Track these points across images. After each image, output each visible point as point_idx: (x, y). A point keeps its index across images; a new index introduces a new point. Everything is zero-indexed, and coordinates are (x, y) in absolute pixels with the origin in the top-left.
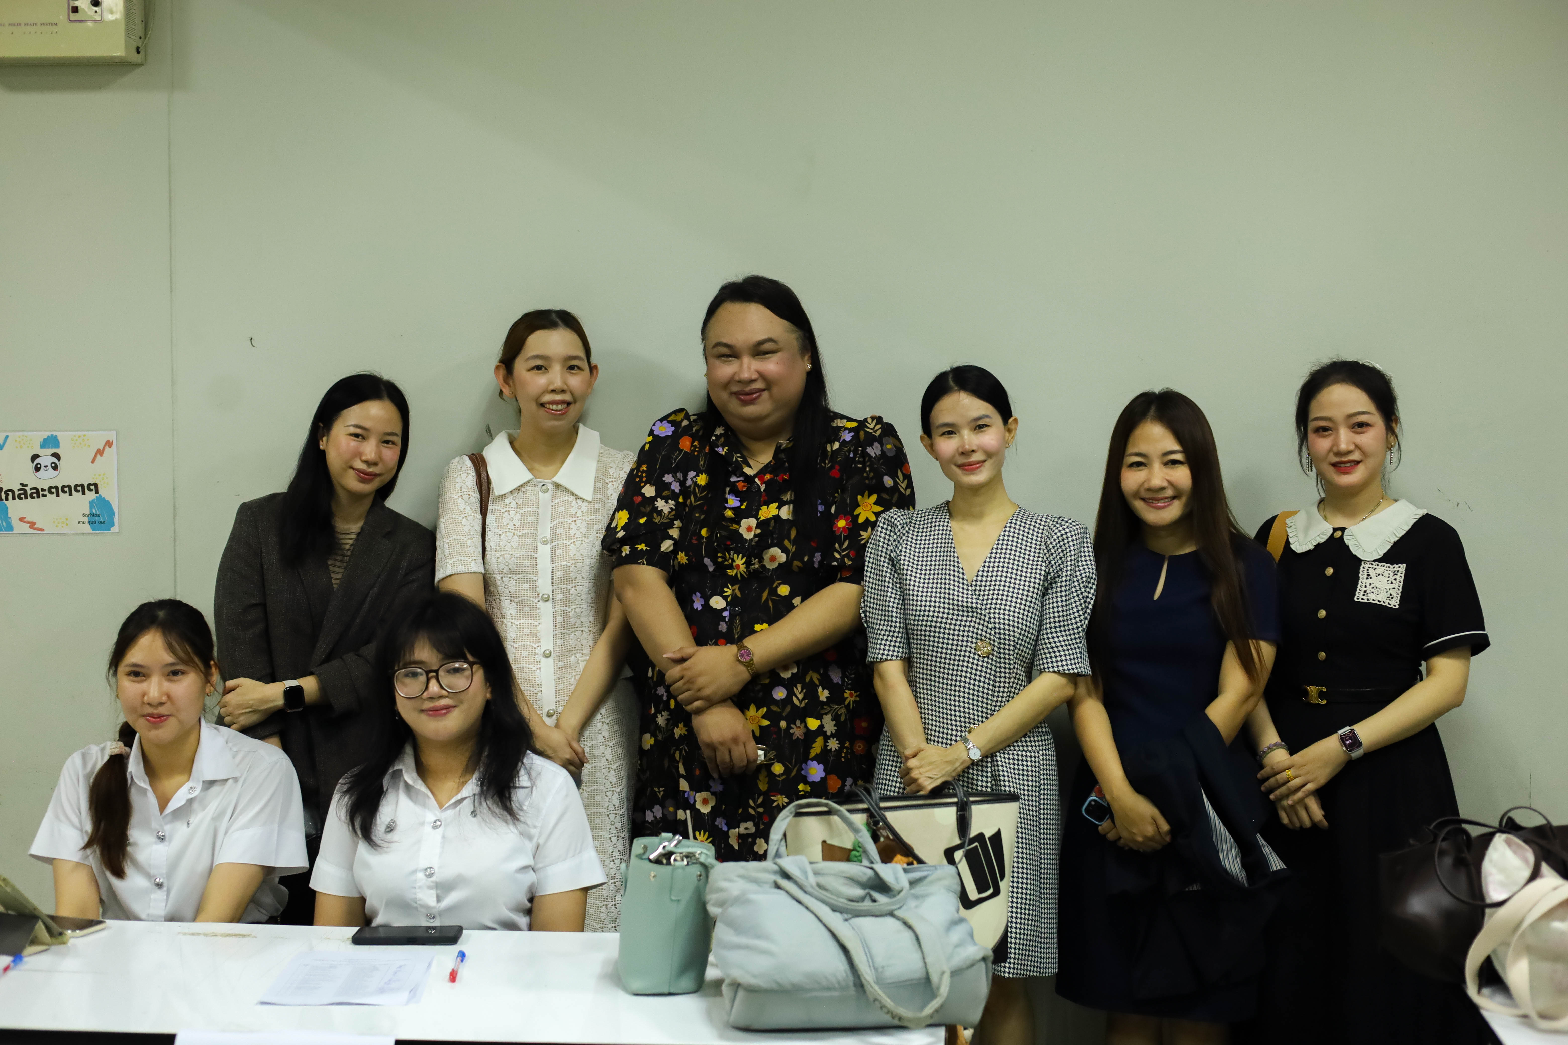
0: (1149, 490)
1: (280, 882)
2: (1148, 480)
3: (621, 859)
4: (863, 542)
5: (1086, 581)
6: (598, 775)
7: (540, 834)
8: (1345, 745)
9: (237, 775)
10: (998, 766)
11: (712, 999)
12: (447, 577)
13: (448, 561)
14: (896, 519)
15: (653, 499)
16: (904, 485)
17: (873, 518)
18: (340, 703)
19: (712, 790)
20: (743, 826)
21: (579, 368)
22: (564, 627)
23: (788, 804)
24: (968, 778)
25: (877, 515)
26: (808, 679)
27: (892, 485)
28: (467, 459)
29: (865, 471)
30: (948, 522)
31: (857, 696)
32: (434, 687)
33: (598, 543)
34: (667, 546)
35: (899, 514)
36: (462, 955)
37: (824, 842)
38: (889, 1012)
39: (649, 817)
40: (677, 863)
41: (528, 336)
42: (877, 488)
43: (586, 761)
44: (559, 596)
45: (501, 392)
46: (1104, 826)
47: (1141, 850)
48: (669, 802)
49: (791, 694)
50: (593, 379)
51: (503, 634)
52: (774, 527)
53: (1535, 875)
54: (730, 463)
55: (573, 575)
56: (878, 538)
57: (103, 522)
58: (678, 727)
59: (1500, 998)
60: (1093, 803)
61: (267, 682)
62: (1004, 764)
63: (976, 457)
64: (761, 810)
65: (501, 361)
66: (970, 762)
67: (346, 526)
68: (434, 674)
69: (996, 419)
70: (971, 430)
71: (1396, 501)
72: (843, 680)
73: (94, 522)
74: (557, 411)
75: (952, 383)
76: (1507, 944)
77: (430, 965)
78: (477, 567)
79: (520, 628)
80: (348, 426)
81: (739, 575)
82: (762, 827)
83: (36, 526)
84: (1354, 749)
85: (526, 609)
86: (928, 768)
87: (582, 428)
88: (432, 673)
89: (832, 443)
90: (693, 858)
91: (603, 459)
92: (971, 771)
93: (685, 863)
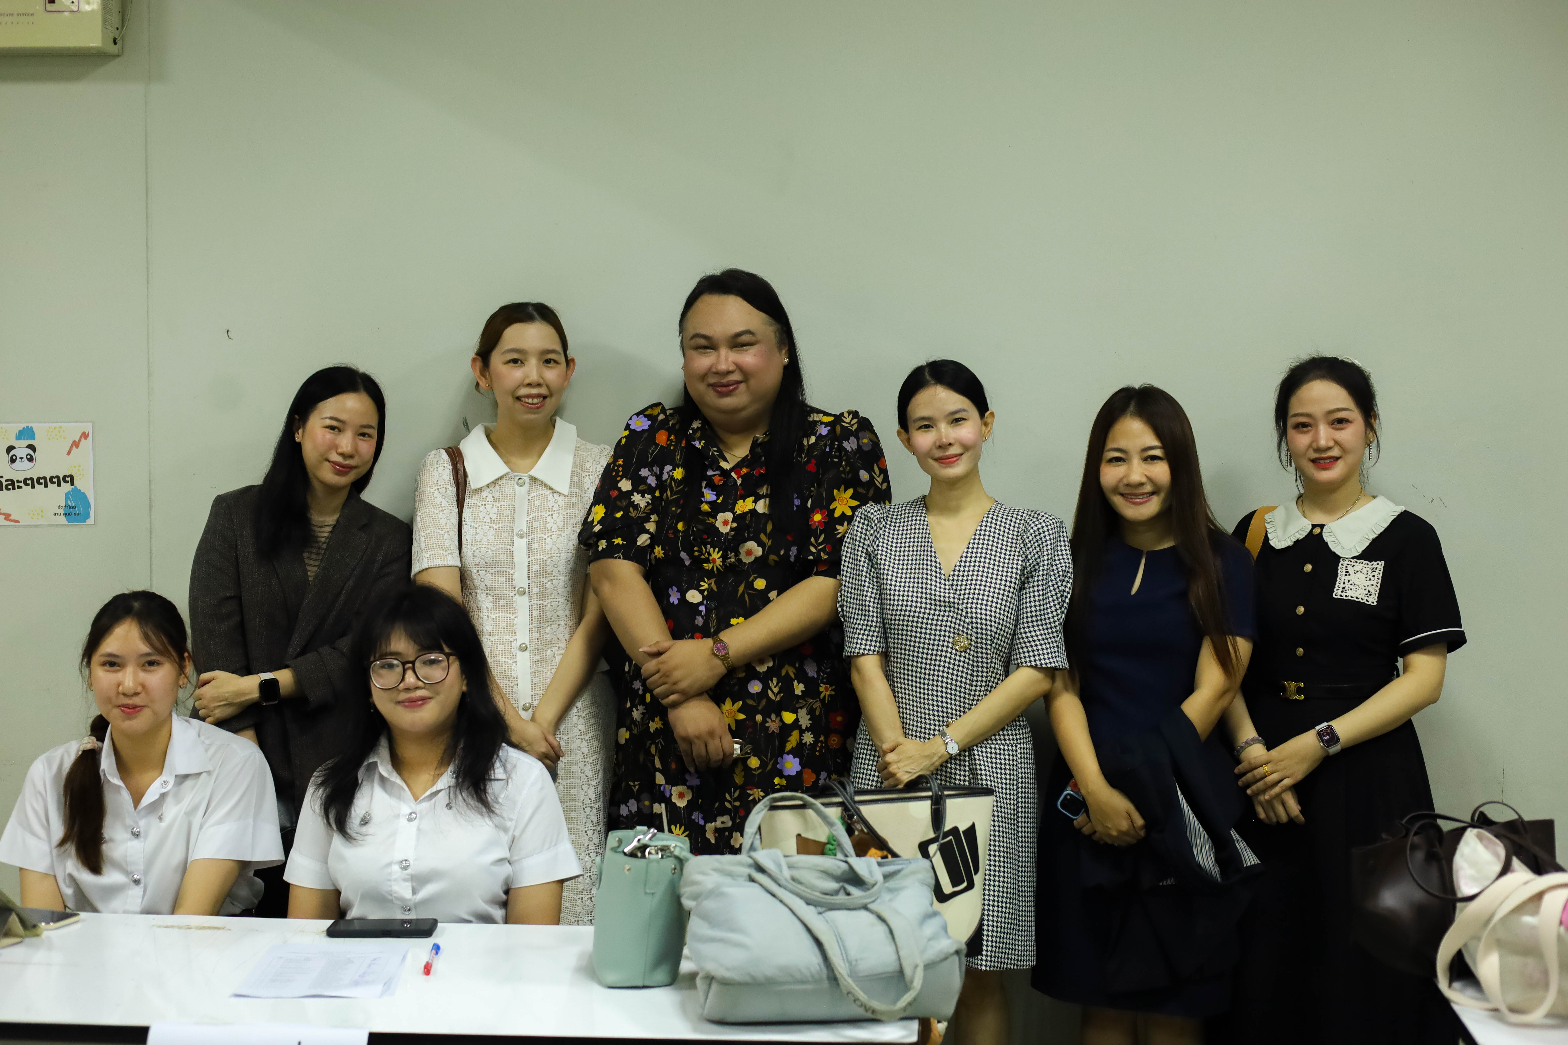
0: (1128, 485)
1: (255, 875)
2: (1126, 476)
3: (597, 853)
4: (839, 536)
5: (1063, 575)
6: (574, 768)
7: (516, 827)
8: (1323, 741)
9: (210, 768)
10: (975, 759)
11: (686, 993)
12: (423, 570)
13: (424, 554)
14: (872, 514)
15: (630, 493)
16: (880, 479)
17: (849, 513)
18: (316, 696)
19: (687, 784)
20: (720, 820)
21: (555, 362)
22: (540, 621)
23: (764, 797)
24: (946, 772)
25: (854, 509)
26: (783, 673)
27: (868, 479)
28: (443, 452)
29: (841, 465)
30: (925, 517)
31: (832, 690)
32: (410, 678)
33: (575, 536)
34: (643, 540)
35: (876, 509)
36: (437, 948)
37: (799, 835)
38: (863, 1005)
39: (624, 811)
40: (651, 856)
41: (504, 330)
42: (853, 482)
43: (561, 754)
44: (535, 590)
45: (478, 385)
46: (1079, 820)
47: (1116, 845)
48: (644, 796)
49: (766, 687)
50: (569, 372)
51: (478, 627)
52: (751, 521)
53: (1506, 869)
54: (707, 457)
55: (549, 569)
56: (855, 533)
57: (78, 514)
58: (653, 721)
59: (1471, 992)
60: (1068, 797)
61: (242, 675)
62: (981, 758)
63: (953, 451)
64: (737, 804)
65: (478, 354)
66: (948, 756)
67: (321, 519)
68: (410, 665)
69: (973, 412)
70: (948, 423)
71: (1374, 497)
72: (818, 675)
73: (70, 514)
74: (533, 404)
75: (928, 377)
76: (1479, 939)
77: (404, 958)
78: (454, 561)
79: (496, 622)
80: (323, 419)
81: (715, 569)
82: (738, 821)
83: (11, 518)
84: (1331, 745)
85: (503, 602)
86: (906, 763)
87: (559, 422)
88: (408, 664)
89: (808, 437)
90: (668, 851)
91: (579, 452)
92: (949, 765)
93: (660, 856)
